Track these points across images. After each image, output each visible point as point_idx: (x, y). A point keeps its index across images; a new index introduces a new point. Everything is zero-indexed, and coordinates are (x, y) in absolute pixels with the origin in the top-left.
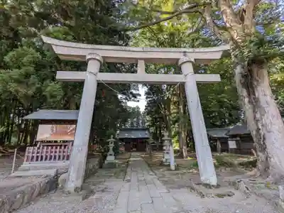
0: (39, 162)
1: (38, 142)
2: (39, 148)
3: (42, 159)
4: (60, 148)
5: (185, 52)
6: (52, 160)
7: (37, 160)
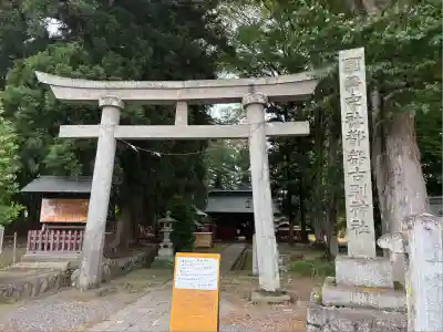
0: (46, 251)
1: (42, 224)
2: (44, 233)
3: (48, 248)
4: (73, 233)
5: (252, 85)
6: (62, 250)
7: (43, 249)
